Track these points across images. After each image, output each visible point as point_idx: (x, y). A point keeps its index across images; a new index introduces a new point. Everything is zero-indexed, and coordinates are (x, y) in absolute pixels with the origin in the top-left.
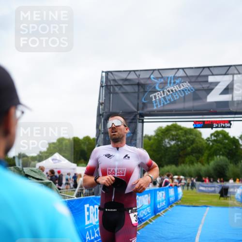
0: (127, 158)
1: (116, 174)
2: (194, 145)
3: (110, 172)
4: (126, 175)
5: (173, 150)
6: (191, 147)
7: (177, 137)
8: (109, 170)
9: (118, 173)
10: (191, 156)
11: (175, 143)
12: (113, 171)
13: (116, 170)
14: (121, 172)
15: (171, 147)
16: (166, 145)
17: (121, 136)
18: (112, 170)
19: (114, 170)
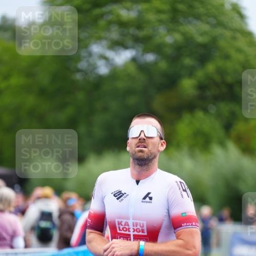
0: (147, 199)
1: (131, 230)
2: (211, 68)
3: (121, 227)
4: (147, 233)
5: (120, 85)
6: (200, 74)
7: (141, 34)
8: (120, 223)
9: (135, 228)
10: (200, 114)
11: (134, 60)
12: (125, 225)
13: (130, 223)
14: (138, 227)
15: (115, 74)
16: (94, 67)
17: (152, 156)
18: (123, 224)
19: (127, 224)
